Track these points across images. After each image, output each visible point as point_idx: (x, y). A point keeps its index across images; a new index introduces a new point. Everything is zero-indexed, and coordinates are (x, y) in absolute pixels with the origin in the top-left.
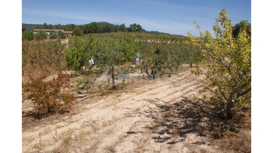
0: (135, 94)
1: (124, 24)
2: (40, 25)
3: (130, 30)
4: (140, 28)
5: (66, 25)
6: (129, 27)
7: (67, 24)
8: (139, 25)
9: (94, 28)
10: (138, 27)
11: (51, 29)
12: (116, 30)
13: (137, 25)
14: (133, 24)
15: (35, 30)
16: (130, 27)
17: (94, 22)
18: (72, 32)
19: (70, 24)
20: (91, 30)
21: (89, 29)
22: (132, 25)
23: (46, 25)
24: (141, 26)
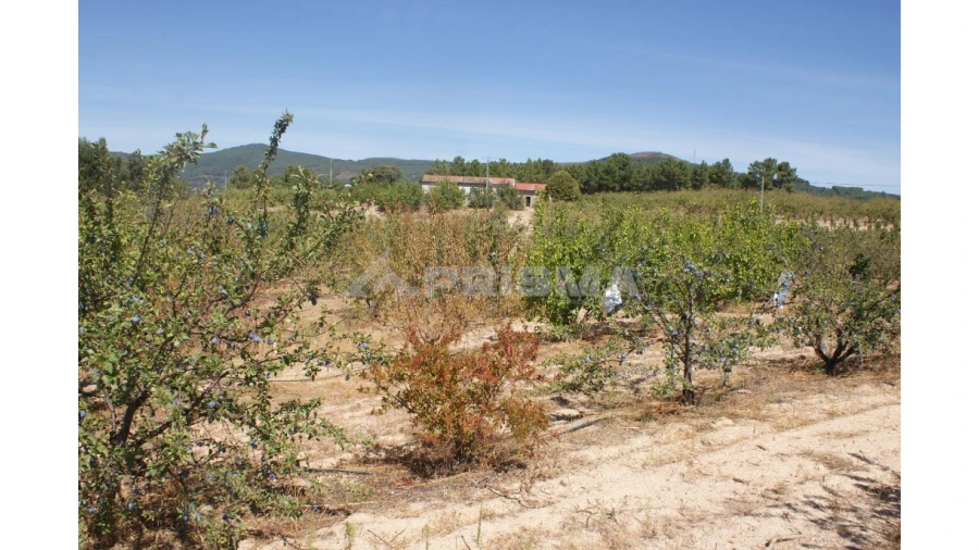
0: (767, 426)
1: (726, 161)
2: (444, 162)
3: (748, 182)
4: (789, 174)
5: (525, 162)
6: (746, 171)
7: (529, 160)
8: (787, 164)
9: (617, 174)
10: (783, 173)
11: (477, 175)
12: (697, 180)
13: (779, 162)
14: (761, 160)
15: (426, 178)
16: (750, 173)
17: (620, 155)
18: (543, 187)
19: (539, 160)
20: (606, 180)
21: (601, 179)
22: (756, 164)
23: (462, 164)
24: (792, 166)
